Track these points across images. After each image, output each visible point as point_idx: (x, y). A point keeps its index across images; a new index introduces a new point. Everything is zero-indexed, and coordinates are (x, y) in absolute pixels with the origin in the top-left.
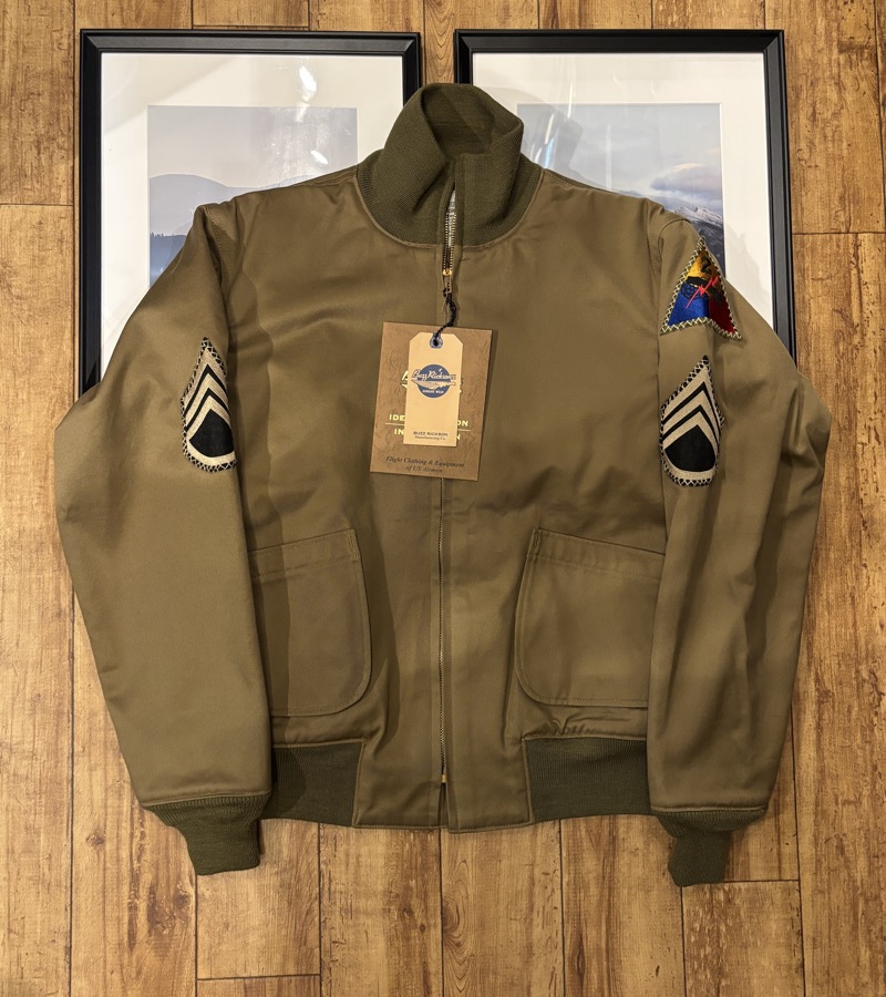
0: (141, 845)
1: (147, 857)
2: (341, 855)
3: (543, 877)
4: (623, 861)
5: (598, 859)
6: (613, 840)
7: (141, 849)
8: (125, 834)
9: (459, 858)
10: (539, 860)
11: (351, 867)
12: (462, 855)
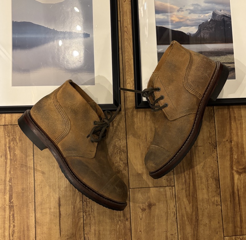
0: (13, 230)
1: (16, 235)
2: (93, 231)
3: (171, 236)
4: (201, 229)
5: (192, 228)
6: (197, 220)
7: (13, 231)
8: (7, 226)
9: (138, 230)
10: (169, 229)
11: (97, 235)
12: (140, 229)
